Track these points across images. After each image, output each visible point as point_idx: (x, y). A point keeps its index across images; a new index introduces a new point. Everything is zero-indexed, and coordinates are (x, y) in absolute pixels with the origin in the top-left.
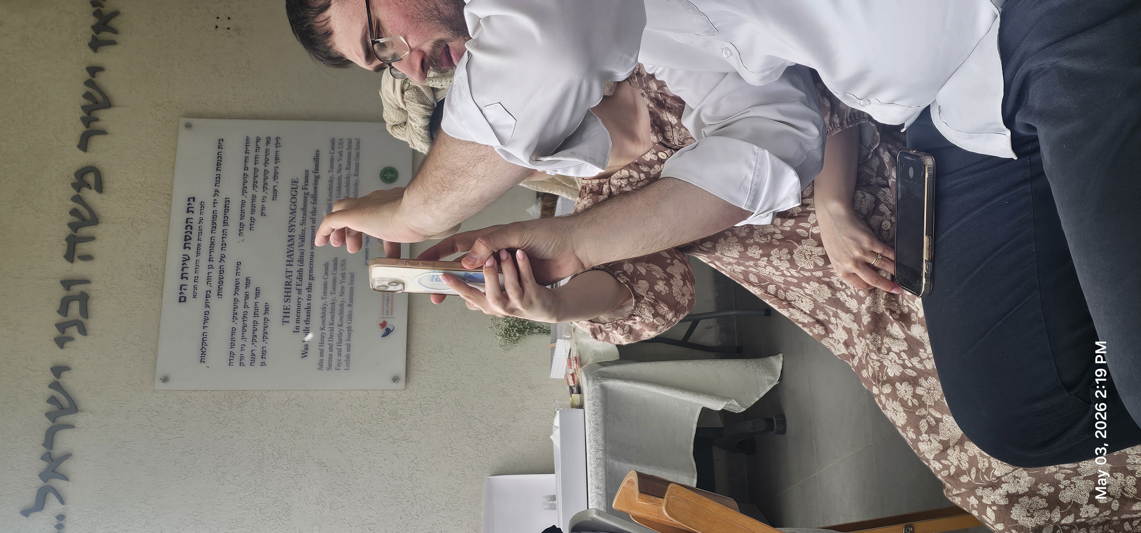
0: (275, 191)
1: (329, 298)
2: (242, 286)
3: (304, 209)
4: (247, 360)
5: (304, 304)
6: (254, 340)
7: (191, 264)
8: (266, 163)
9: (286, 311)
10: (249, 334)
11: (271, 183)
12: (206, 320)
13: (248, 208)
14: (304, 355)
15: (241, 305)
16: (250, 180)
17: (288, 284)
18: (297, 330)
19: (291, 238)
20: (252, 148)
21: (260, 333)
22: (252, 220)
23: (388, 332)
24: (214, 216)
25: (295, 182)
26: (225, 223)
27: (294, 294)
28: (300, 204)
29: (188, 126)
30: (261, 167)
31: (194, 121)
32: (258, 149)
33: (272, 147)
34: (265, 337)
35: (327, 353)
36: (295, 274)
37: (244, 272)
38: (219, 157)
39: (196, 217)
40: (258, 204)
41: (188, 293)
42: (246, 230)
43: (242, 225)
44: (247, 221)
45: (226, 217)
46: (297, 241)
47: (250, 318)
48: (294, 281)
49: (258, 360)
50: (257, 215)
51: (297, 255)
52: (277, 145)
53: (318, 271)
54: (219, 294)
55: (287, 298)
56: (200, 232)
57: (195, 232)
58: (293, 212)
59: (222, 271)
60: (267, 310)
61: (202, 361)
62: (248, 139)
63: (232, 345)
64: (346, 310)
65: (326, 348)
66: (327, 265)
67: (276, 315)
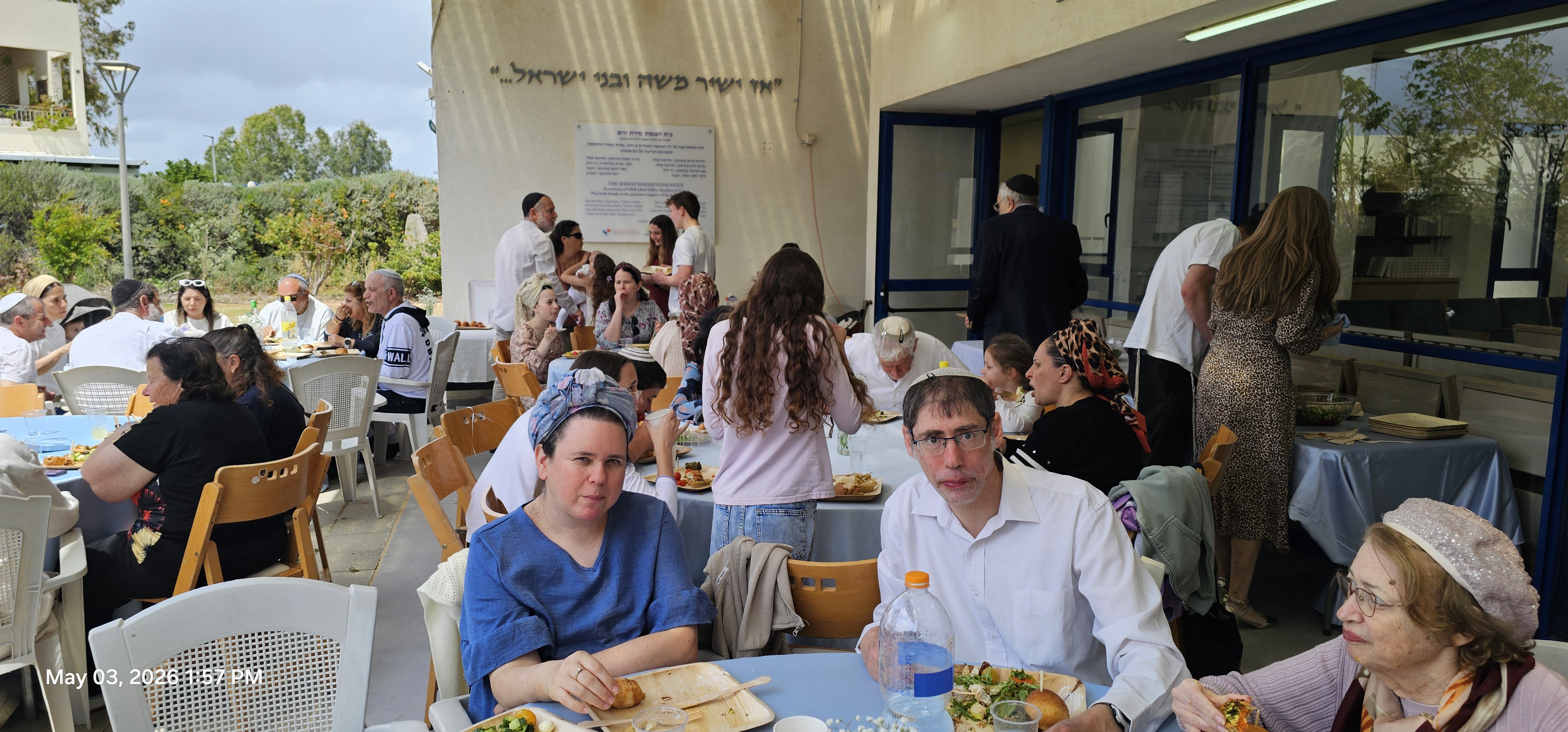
0: (677, 176)
1: (622, 204)
2: (627, 162)
3: (668, 190)
4: (589, 165)
5: (619, 192)
6: (599, 168)
7: (638, 136)
8: (692, 171)
9: (615, 184)
10: (602, 166)
11: (681, 173)
12: (609, 145)
13: (667, 163)
14: (593, 193)
15: (618, 161)
16: (683, 163)
17: (629, 184)
18: (605, 189)
19: (652, 184)
20: (700, 164)
21: (603, 171)
22: (661, 165)
23: (605, 233)
24: (663, 147)
25: (682, 185)
26: (659, 152)
27: (623, 187)
28: (671, 188)
29: (710, 132)
30: (690, 168)
31: (713, 134)
32: (699, 166)
33: (700, 173)
34: (601, 174)
35: (594, 203)
36: (633, 187)
37: (634, 163)
38: (694, 148)
39: (662, 137)
40: (670, 168)
41: (623, 136)
42: (656, 162)
43: (658, 160)
44: (661, 162)
45: (662, 152)
46: (651, 187)
47: (610, 166)
48: (630, 187)
49: (590, 171)
50: (664, 167)
51: (643, 187)
52: (701, 176)
53: (635, 198)
54: (622, 151)
55: (621, 184)
56: (654, 140)
57: (655, 137)
58: (666, 185)
59: (634, 151)
60: (615, 174)
61: (589, 144)
62: (704, 161)
63: (597, 158)
64: (616, 212)
65: (597, 203)
66: (639, 202)
67: (613, 178)
